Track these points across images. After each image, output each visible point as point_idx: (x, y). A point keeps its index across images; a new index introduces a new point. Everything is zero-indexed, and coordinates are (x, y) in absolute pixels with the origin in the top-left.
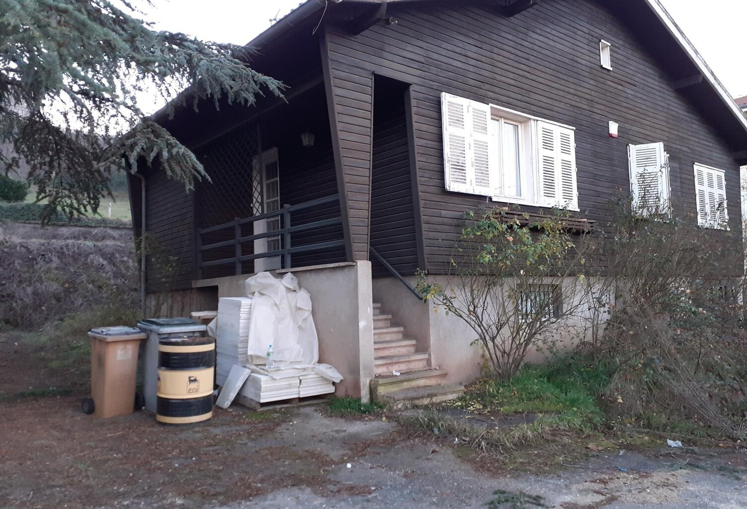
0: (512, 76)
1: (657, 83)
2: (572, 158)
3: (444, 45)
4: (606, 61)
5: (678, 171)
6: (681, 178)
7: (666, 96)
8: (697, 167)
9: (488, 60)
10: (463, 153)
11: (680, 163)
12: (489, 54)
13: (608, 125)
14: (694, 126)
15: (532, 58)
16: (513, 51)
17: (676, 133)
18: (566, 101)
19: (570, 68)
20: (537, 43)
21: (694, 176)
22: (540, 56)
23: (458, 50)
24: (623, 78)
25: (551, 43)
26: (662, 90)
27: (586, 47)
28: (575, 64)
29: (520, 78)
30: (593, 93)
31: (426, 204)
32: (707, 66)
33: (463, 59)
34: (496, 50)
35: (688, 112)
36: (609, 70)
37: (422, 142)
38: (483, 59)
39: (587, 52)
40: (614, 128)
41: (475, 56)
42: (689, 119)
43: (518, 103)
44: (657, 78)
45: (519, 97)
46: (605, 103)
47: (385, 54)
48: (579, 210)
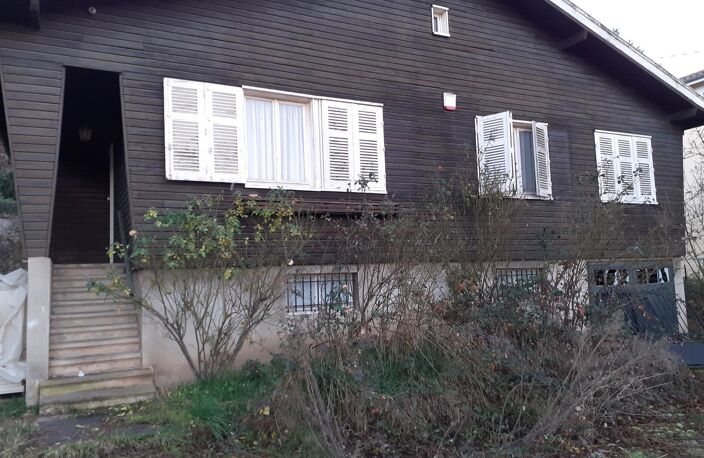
0: (283, 54)
1: (531, 45)
2: (379, 137)
3: (177, 29)
4: (442, 28)
5: (566, 140)
6: (570, 148)
7: (547, 59)
8: (598, 135)
9: (245, 40)
10: (196, 139)
11: (569, 132)
12: (247, 34)
13: (443, 97)
14: (597, 89)
15: (316, 33)
16: (285, 27)
17: (563, 98)
18: (372, 75)
19: (381, 39)
20: (326, 16)
21: (594, 145)
22: (331, 30)
23: (197, 33)
24: (471, 44)
25: (350, 14)
26: (539, 52)
27: (408, 15)
28: (389, 35)
29: (295, 56)
30: (418, 64)
31: (140, 194)
32: (593, 20)
33: (205, 41)
34: (257, 29)
35: (587, 74)
36: (446, 37)
37: (135, 130)
38: (237, 39)
39: (410, 20)
40: (450, 101)
41: (224, 37)
42: (587, 81)
43: (294, 83)
44: (531, 40)
45: (294, 76)
46: (439, 73)
47: (83, 45)
48: (386, 192)
